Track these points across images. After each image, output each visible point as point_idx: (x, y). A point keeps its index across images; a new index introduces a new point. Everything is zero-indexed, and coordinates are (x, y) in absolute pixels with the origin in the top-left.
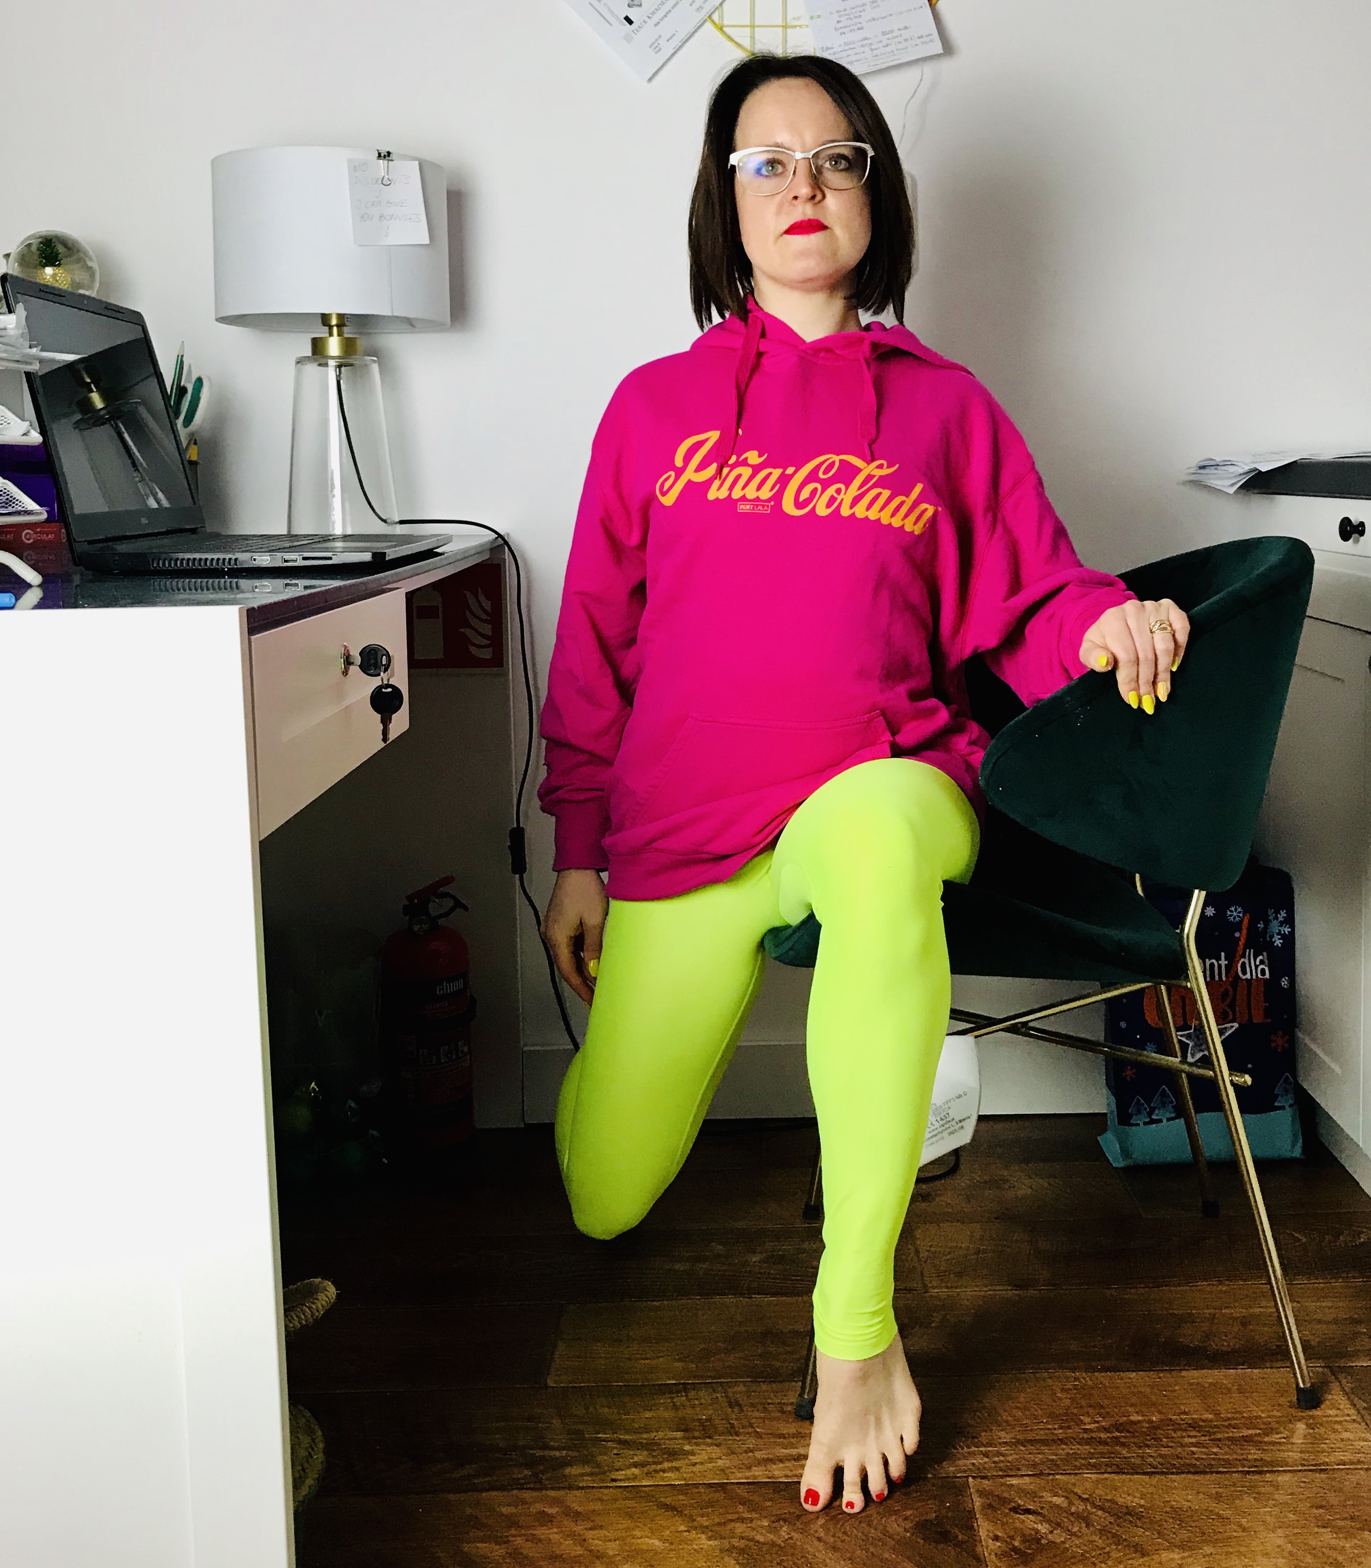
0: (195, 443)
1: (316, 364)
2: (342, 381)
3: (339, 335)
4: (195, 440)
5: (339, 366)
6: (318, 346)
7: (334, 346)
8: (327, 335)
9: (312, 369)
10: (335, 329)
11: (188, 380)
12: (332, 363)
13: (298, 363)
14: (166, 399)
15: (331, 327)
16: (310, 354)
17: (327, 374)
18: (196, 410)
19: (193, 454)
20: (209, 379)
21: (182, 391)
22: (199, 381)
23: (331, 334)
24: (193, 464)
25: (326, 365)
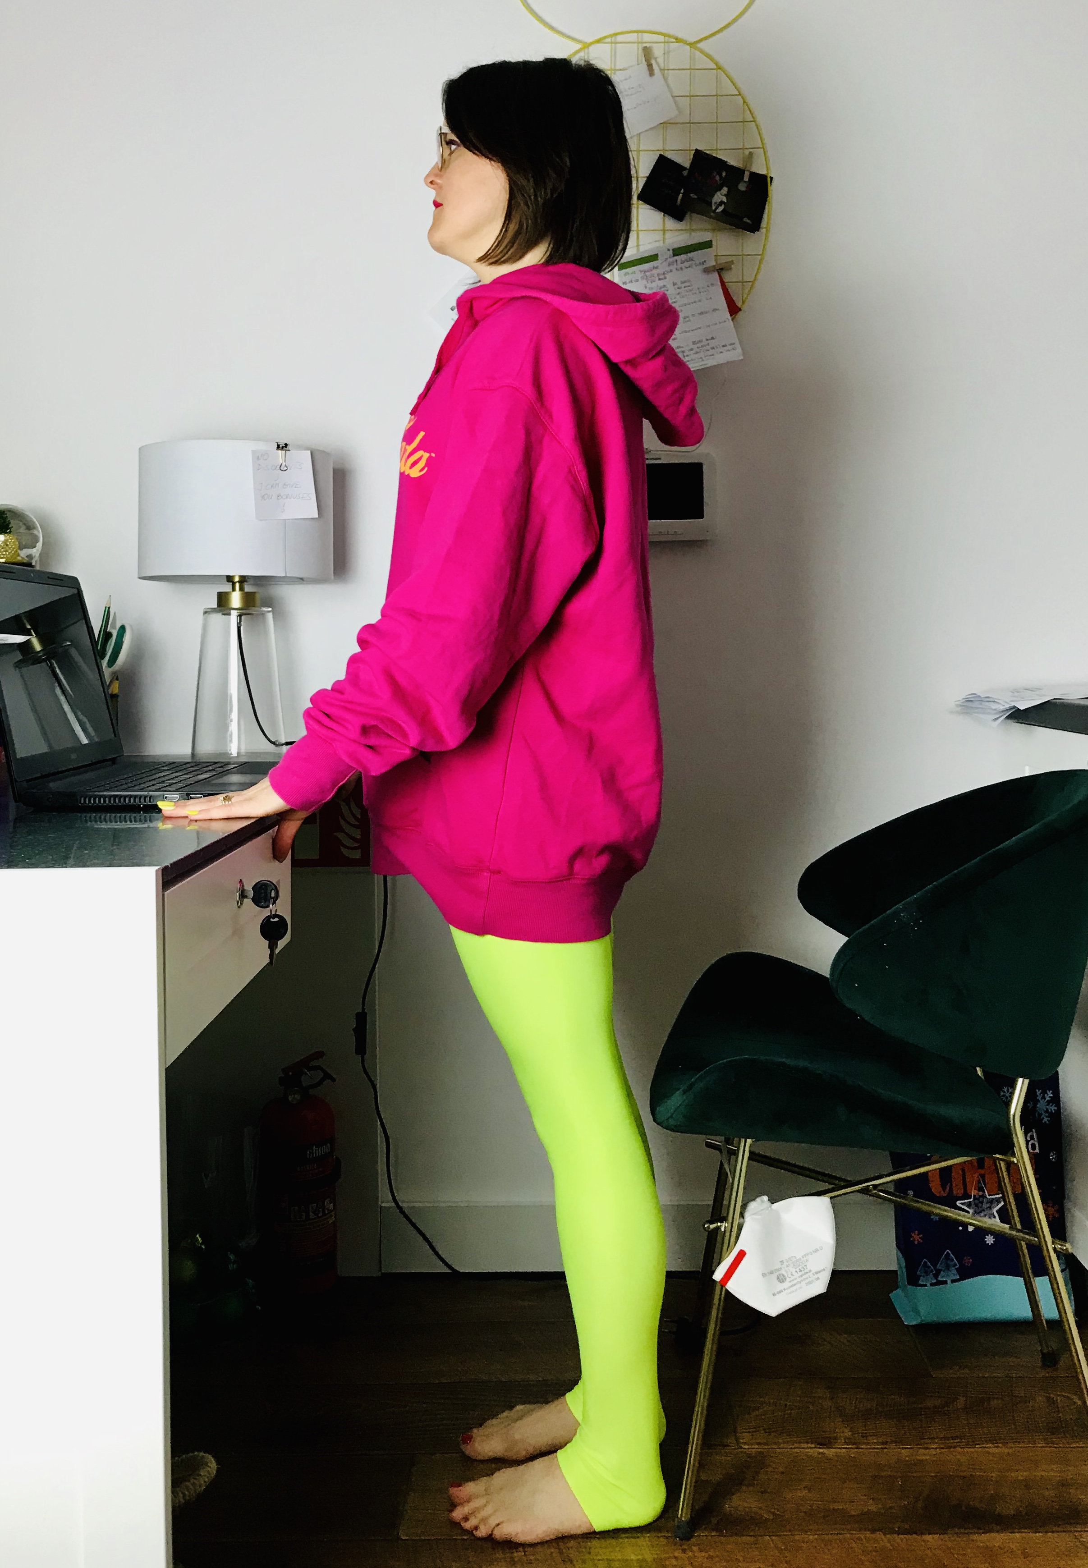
0: (117, 679)
1: (220, 614)
2: (242, 628)
3: (241, 589)
4: (117, 677)
5: (240, 616)
6: (223, 600)
7: (236, 599)
8: (231, 591)
9: (217, 618)
10: (237, 585)
11: (114, 627)
12: (234, 614)
13: (205, 613)
14: (95, 645)
15: (234, 584)
16: (216, 606)
17: (230, 621)
18: (119, 653)
19: (115, 689)
20: (131, 626)
21: (108, 636)
22: (123, 629)
23: (234, 590)
24: (114, 696)
25: (229, 614)
